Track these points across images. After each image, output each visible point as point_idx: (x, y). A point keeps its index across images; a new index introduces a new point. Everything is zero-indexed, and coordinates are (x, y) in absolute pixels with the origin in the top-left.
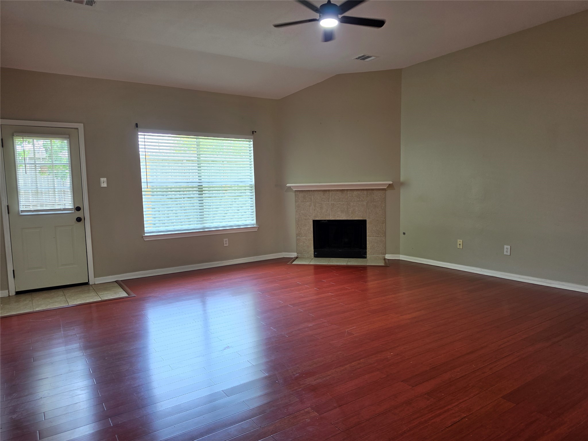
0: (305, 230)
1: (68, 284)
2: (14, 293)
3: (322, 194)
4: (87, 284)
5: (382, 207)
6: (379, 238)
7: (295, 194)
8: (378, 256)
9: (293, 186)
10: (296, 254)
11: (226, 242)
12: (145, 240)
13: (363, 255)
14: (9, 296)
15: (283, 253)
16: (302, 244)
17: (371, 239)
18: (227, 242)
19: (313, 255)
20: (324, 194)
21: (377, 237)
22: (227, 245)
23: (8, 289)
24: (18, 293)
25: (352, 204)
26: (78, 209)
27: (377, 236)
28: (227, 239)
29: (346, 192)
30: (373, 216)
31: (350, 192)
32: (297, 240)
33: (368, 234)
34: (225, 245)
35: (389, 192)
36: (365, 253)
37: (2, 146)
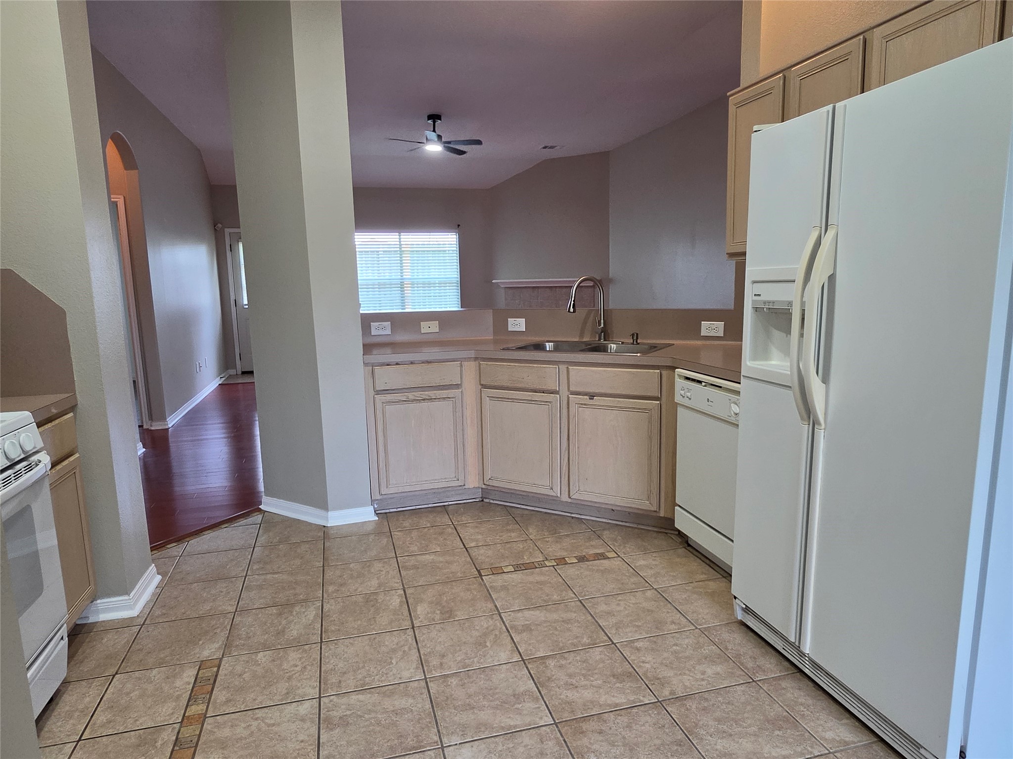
2: (240, 373)
7: (505, 291)
9: (501, 282)
14: (237, 374)
23: (236, 368)
37: (231, 251)
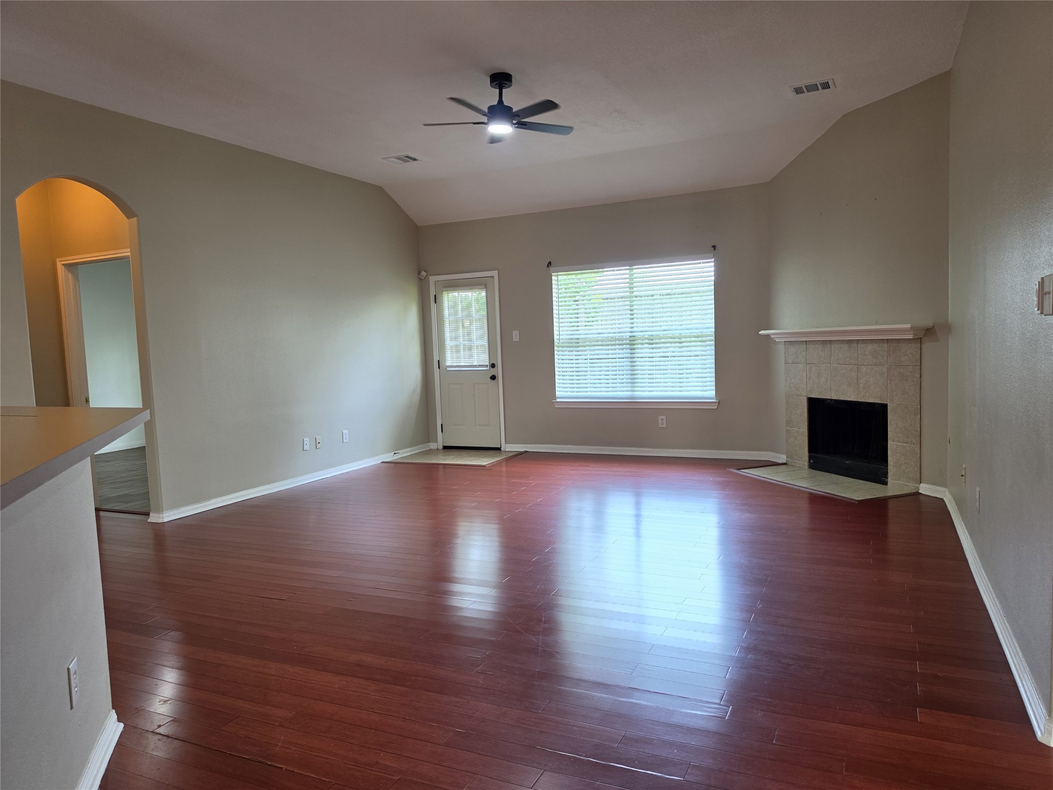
0: (796, 414)
1: (483, 446)
2: (441, 448)
3: (820, 349)
4: (499, 449)
5: (915, 379)
6: (909, 445)
7: (785, 348)
8: (906, 485)
10: (785, 457)
11: (662, 421)
12: (556, 406)
13: (880, 478)
14: (438, 449)
15: (768, 453)
16: (793, 440)
17: (895, 447)
18: (665, 422)
19: (807, 464)
20: (822, 349)
21: (906, 443)
22: (665, 426)
23: (437, 442)
24: (445, 448)
25: (865, 369)
26: (493, 366)
27: (906, 441)
28: (664, 417)
29: (855, 345)
30: (898, 397)
31: (862, 345)
32: (787, 431)
33: (890, 434)
34: (661, 426)
35: (928, 346)
36: (886, 474)
37: (436, 303)
